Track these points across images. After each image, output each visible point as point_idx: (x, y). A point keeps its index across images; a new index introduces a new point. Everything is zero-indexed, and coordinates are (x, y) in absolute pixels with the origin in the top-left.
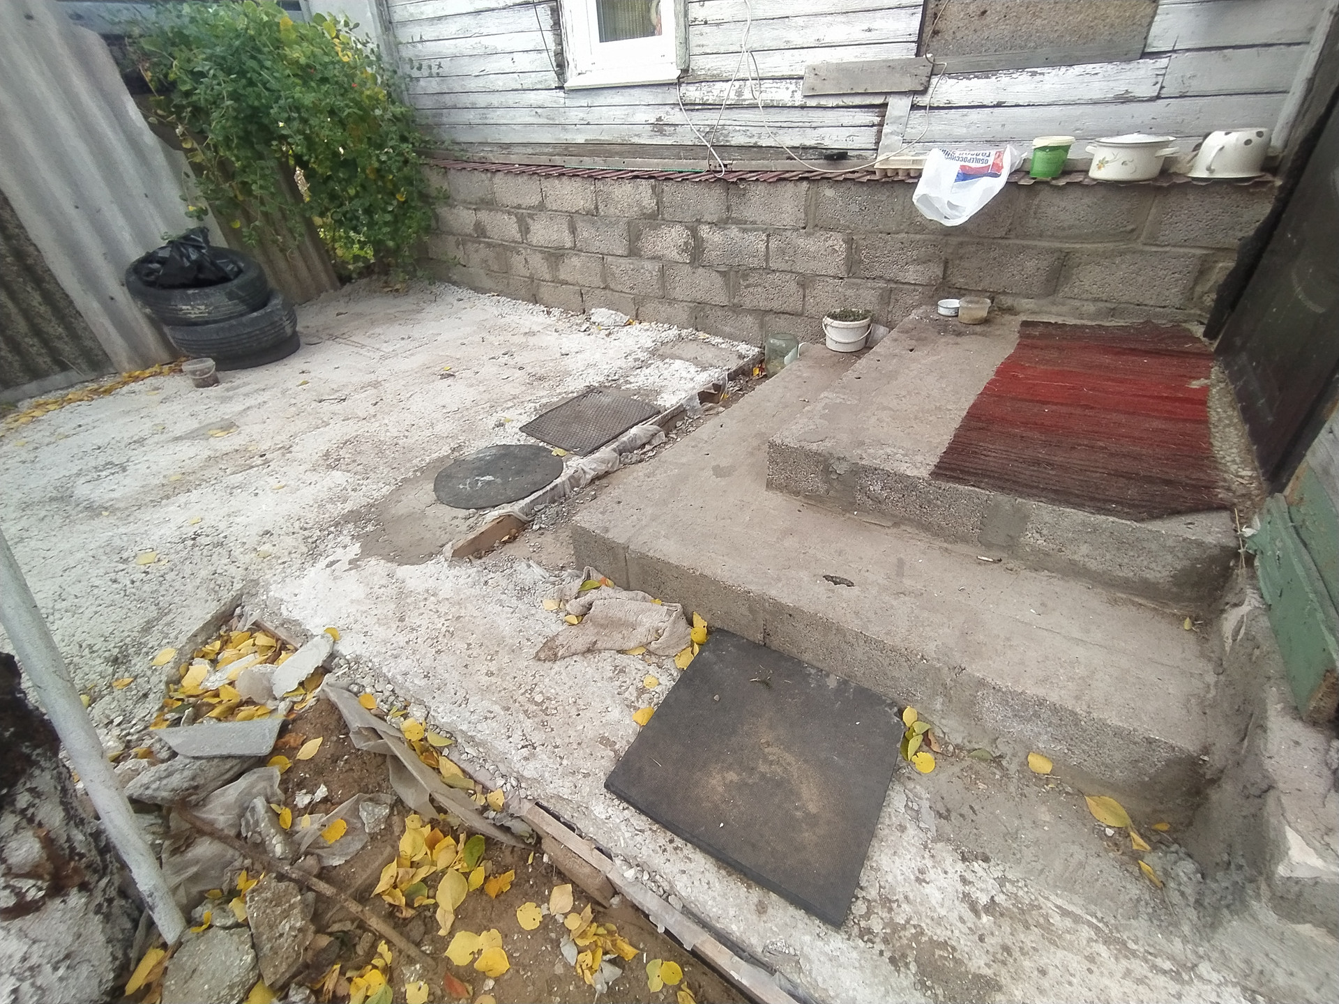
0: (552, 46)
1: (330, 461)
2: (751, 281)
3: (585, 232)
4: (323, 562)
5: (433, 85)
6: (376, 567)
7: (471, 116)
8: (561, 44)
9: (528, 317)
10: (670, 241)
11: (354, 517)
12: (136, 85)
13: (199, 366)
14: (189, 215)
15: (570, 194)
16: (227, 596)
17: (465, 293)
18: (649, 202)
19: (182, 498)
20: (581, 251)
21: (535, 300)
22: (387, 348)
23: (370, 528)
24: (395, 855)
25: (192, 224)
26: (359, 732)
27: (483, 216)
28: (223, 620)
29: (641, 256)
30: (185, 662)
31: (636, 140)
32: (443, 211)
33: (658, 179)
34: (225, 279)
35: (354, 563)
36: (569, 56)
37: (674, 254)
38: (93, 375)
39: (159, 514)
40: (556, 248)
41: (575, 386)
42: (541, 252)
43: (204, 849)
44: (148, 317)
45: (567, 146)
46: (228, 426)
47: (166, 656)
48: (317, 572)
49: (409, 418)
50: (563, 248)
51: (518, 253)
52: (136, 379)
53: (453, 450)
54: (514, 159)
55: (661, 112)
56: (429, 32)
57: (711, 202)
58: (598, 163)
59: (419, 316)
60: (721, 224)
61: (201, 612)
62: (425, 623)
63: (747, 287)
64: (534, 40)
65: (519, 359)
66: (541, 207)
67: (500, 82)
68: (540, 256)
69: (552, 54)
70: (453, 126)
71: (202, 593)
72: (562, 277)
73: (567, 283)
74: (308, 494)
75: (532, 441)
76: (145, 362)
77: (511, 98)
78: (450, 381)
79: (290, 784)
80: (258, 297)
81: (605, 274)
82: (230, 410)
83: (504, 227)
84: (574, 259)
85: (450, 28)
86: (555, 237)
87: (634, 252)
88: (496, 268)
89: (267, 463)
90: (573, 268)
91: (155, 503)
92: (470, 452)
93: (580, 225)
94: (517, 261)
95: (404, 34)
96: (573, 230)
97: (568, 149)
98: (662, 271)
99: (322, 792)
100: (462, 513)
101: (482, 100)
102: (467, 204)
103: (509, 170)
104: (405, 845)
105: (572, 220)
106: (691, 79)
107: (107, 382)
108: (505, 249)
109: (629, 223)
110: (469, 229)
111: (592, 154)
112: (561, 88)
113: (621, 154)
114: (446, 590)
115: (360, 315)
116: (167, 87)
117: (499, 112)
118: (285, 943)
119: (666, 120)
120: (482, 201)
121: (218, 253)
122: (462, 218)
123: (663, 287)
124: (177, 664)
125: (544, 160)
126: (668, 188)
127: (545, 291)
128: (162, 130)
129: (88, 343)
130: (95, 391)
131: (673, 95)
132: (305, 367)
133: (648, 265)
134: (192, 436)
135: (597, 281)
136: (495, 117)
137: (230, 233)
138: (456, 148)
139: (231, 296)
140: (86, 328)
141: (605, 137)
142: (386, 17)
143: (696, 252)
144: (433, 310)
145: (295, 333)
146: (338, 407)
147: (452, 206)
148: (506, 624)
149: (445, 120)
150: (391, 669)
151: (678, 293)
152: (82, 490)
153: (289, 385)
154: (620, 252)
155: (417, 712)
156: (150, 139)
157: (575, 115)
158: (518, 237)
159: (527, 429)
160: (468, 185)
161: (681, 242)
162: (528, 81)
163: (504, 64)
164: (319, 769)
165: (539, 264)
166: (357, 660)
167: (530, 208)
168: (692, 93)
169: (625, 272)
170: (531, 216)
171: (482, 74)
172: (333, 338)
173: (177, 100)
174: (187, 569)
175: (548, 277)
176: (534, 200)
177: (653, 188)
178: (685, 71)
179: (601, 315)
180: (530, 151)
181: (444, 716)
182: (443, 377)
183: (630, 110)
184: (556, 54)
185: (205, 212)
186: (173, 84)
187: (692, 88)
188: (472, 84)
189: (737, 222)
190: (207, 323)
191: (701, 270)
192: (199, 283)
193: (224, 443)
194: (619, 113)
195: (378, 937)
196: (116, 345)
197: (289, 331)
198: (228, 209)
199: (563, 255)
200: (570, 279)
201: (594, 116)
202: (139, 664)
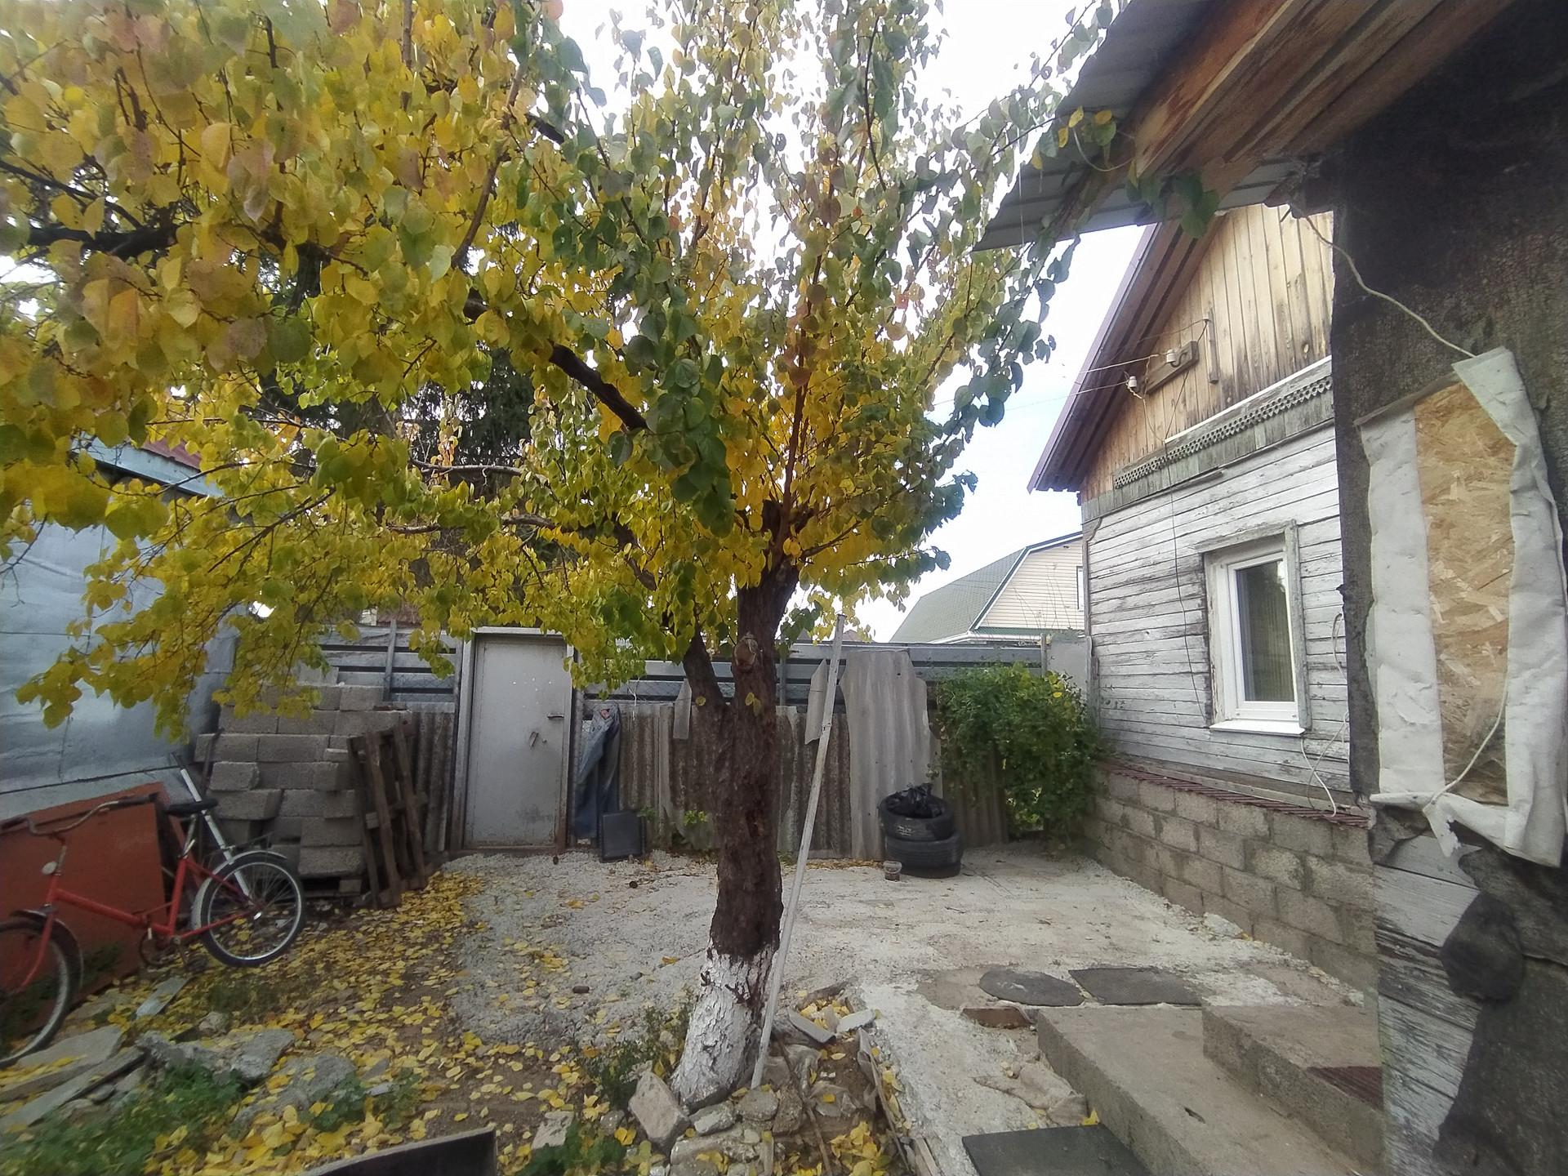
0: (1203, 699)
1: (931, 941)
2: (1363, 924)
3: (1208, 842)
4: (894, 985)
5: (1118, 715)
6: (920, 1000)
7: (1139, 738)
8: (1211, 699)
9: (1149, 905)
10: (1280, 864)
11: (926, 973)
12: (932, 705)
13: (893, 865)
14: (927, 775)
15: (1196, 807)
16: (841, 980)
17: (1105, 872)
18: (1263, 828)
19: (846, 930)
20: (1203, 857)
21: (1161, 892)
22: (1015, 892)
23: (930, 981)
24: (847, 1133)
25: (927, 781)
26: (862, 1054)
27: (1129, 811)
28: (833, 992)
29: (1255, 874)
30: (808, 1000)
31: (1266, 775)
32: (1100, 801)
33: (1271, 808)
34: (929, 816)
35: (909, 993)
36: (1217, 707)
37: (1285, 878)
38: (839, 856)
39: (833, 932)
40: (1183, 850)
41: (1141, 962)
42: (1171, 851)
43: (780, 1060)
44: (881, 829)
45: (1210, 769)
46: (889, 904)
47: (802, 994)
48: (888, 988)
49: (997, 936)
50: (1188, 851)
51: (1152, 846)
52: (858, 865)
53: (1011, 964)
54: (1164, 772)
55: (1288, 757)
56: (1123, 683)
57: (1317, 838)
58: (1230, 787)
59: (1056, 879)
60: (1329, 859)
61: (826, 982)
62: (926, 1034)
63: (1360, 929)
64: (1190, 694)
65: (1111, 931)
66: (1174, 813)
67: (1164, 719)
68: (1168, 853)
69: (1203, 705)
70: (1126, 742)
71: (831, 974)
72: (1186, 877)
73: (1190, 884)
74: (908, 952)
75: (1072, 981)
76: (867, 857)
77: (1170, 730)
78: (1044, 926)
79: (822, 1065)
80: (945, 831)
81: (1223, 881)
82: (895, 896)
83: (1143, 823)
84: (1197, 862)
85: (1137, 681)
86: (1182, 840)
87: (1248, 868)
88: (1132, 856)
89: (897, 930)
90: (1196, 870)
91: (834, 927)
92: (1020, 970)
93: (1203, 834)
94: (1150, 854)
95: (1104, 682)
96: (1197, 838)
97: (1209, 772)
98: (1275, 891)
99: (833, 1075)
100: (988, 996)
101: (1149, 729)
102: (1119, 800)
103: (1157, 781)
104: (854, 1133)
105: (1197, 828)
106: (1313, 736)
107: (844, 862)
108: (1142, 841)
109: (1245, 841)
110: (1117, 819)
111: (1227, 779)
112: (1207, 728)
113: (1253, 784)
114: (950, 1027)
115: (1013, 866)
116: (945, 708)
117: (1160, 738)
118: (788, 1118)
119: (1292, 762)
120: (1130, 799)
121: (935, 800)
122: (1114, 810)
123: (1277, 908)
124: (805, 999)
125: (1187, 777)
126: (1277, 817)
127: (1171, 886)
128: (934, 730)
129: (846, 836)
130: (836, 865)
131: (1300, 745)
132: (952, 887)
133: (1261, 883)
134: (868, 903)
135: (1216, 889)
136: (1156, 741)
137: (946, 790)
138: (1124, 757)
139: (928, 827)
140: (850, 828)
141: (1240, 768)
142: (1096, 672)
143: (1306, 881)
144: (1070, 877)
145: (958, 862)
146: (957, 915)
147: (1108, 799)
148: (970, 1057)
149: (1121, 737)
150: (894, 1043)
151: (1290, 918)
152: (806, 909)
153: (937, 894)
154: (1236, 865)
155: (894, 1069)
156: (927, 732)
157: (1216, 748)
158: (1153, 833)
159: (1075, 974)
160: (1122, 785)
161: (1291, 868)
162: (1184, 720)
163: (1169, 708)
164: (837, 1066)
165: (1167, 861)
166: (882, 1031)
167: (1163, 812)
168: (1314, 746)
169: (1241, 885)
170: (1165, 819)
171: (1153, 712)
172: (983, 875)
173: (948, 715)
174: (831, 960)
175: (1173, 874)
176: (1169, 806)
177: (1265, 815)
178: (1309, 730)
179: (1214, 920)
180: (1179, 768)
181: (906, 1072)
182: (1042, 922)
183: (1261, 751)
184: (1206, 706)
185: (936, 775)
186: (948, 708)
187: (1314, 743)
188: (1143, 718)
189: (1343, 860)
190: (908, 840)
191: (1311, 900)
192: (914, 815)
193: (882, 912)
194: (1252, 752)
195: (821, 1159)
196: (858, 841)
197: (954, 859)
198: (951, 774)
199: (1187, 857)
200: (1193, 880)
201: (1233, 750)
202: (790, 992)
